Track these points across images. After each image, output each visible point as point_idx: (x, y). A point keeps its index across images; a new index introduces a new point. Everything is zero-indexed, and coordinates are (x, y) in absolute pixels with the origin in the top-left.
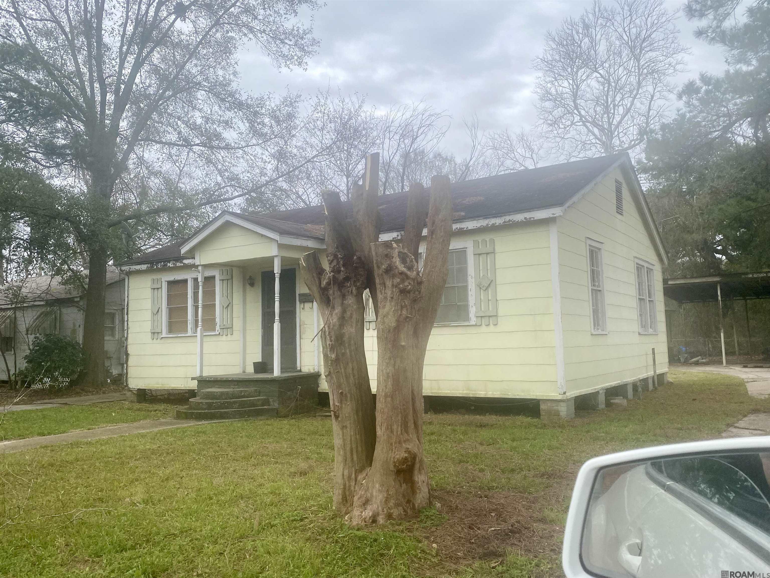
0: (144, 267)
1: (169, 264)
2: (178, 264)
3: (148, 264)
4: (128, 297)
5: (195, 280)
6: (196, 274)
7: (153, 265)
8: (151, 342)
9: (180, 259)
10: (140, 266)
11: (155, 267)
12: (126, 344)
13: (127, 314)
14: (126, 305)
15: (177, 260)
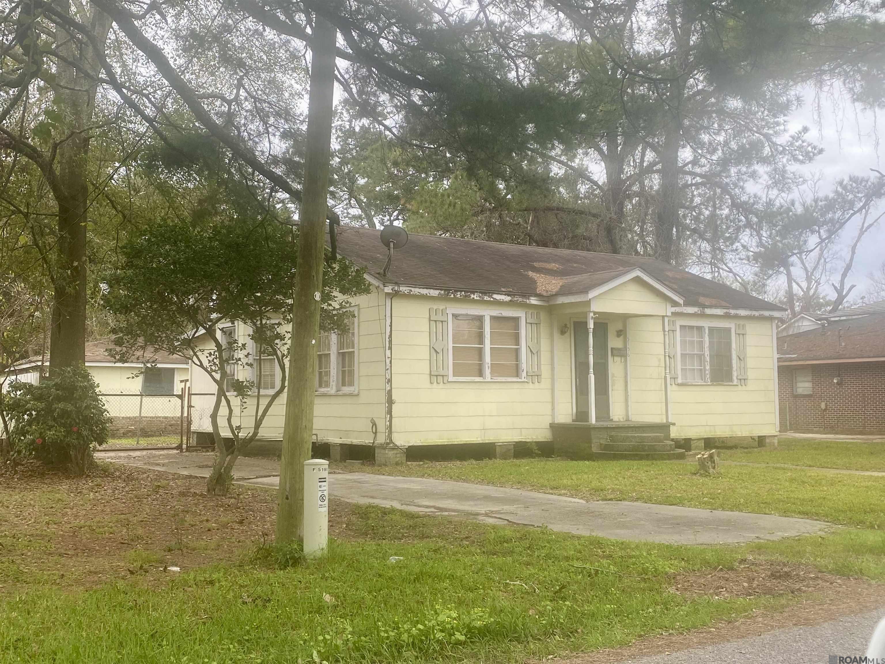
0: (434, 293)
1: (472, 296)
2: (486, 298)
3: (441, 290)
4: (391, 326)
5: (493, 318)
6: (496, 312)
7: (448, 293)
8: (428, 385)
9: (489, 293)
10: (428, 290)
11: (452, 296)
12: (389, 388)
13: (390, 348)
14: (387, 337)
15: (485, 293)
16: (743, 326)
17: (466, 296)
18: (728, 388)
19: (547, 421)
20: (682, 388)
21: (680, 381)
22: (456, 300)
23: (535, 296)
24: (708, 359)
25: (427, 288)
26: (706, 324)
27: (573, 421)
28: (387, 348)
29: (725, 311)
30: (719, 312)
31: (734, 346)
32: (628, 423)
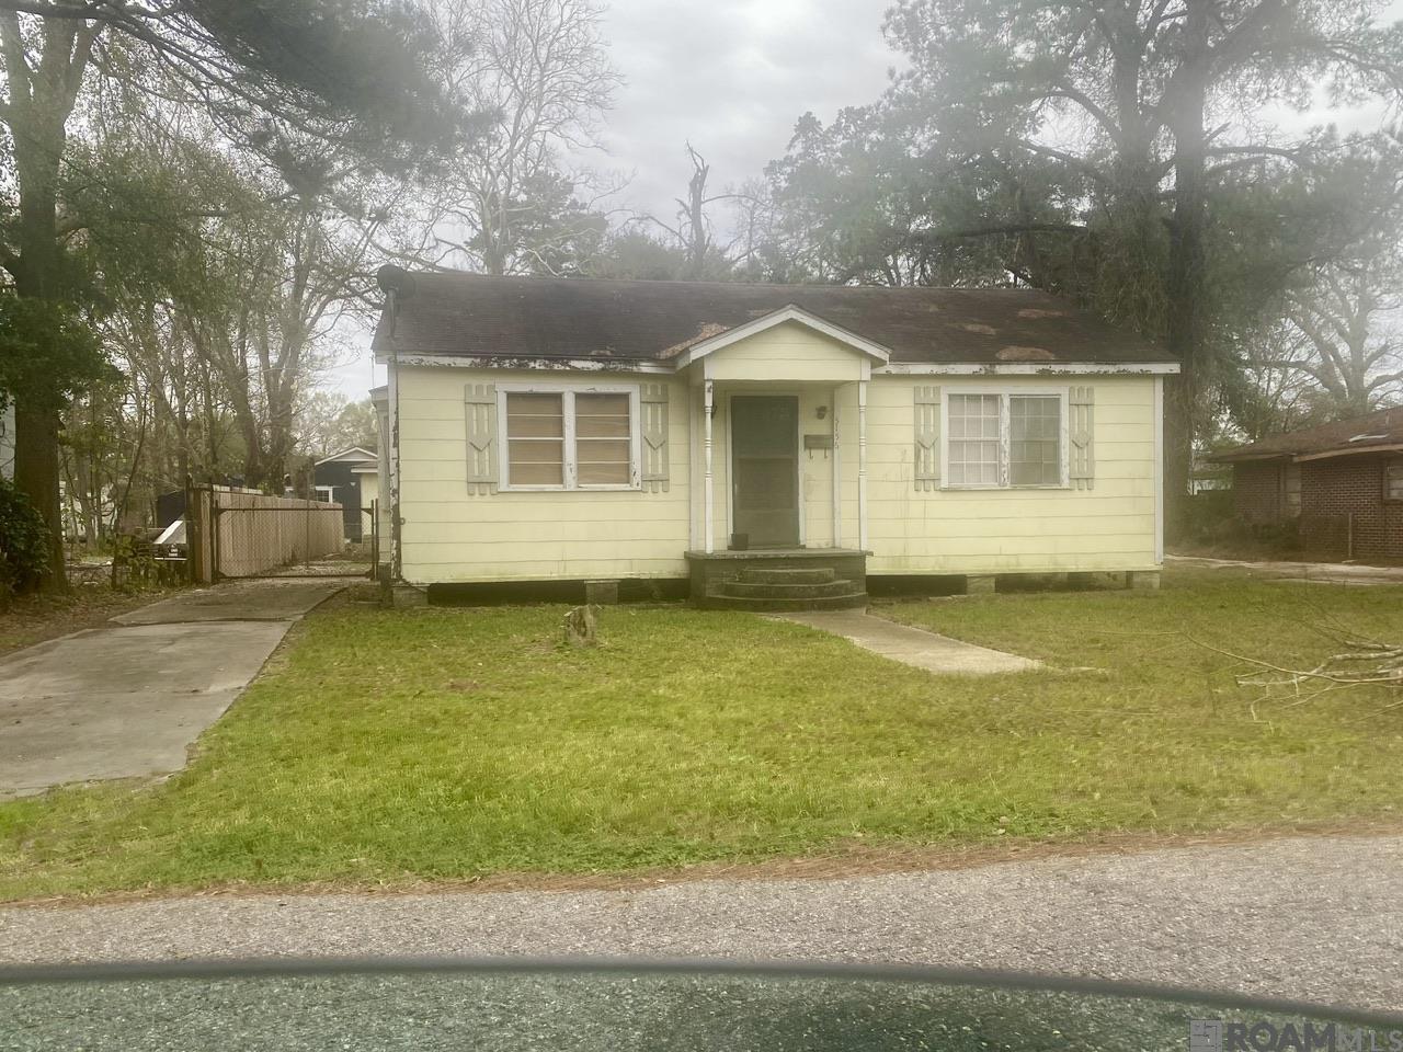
0: (465, 362)
1: (532, 364)
2: (557, 367)
3: (476, 357)
4: (397, 413)
5: (579, 396)
6: (585, 387)
7: (488, 362)
8: (467, 498)
9: (563, 359)
10: (452, 359)
11: (496, 366)
12: (395, 502)
13: (396, 445)
14: (391, 429)
15: (555, 360)
16: (1090, 391)
17: (519, 365)
18: (1049, 495)
19: (678, 550)
20: (949, 496)
21: (944, 484)
22: (502, 371)
23: (648, 361)
24: (1007, 448)
25: (450, 356)
26: (1005, 391)
27: (730, 548)
28: (391, 445)
29: (1040, 367)
30: (1028, 369)
31: (1065, 424)
32: (836, 551)
